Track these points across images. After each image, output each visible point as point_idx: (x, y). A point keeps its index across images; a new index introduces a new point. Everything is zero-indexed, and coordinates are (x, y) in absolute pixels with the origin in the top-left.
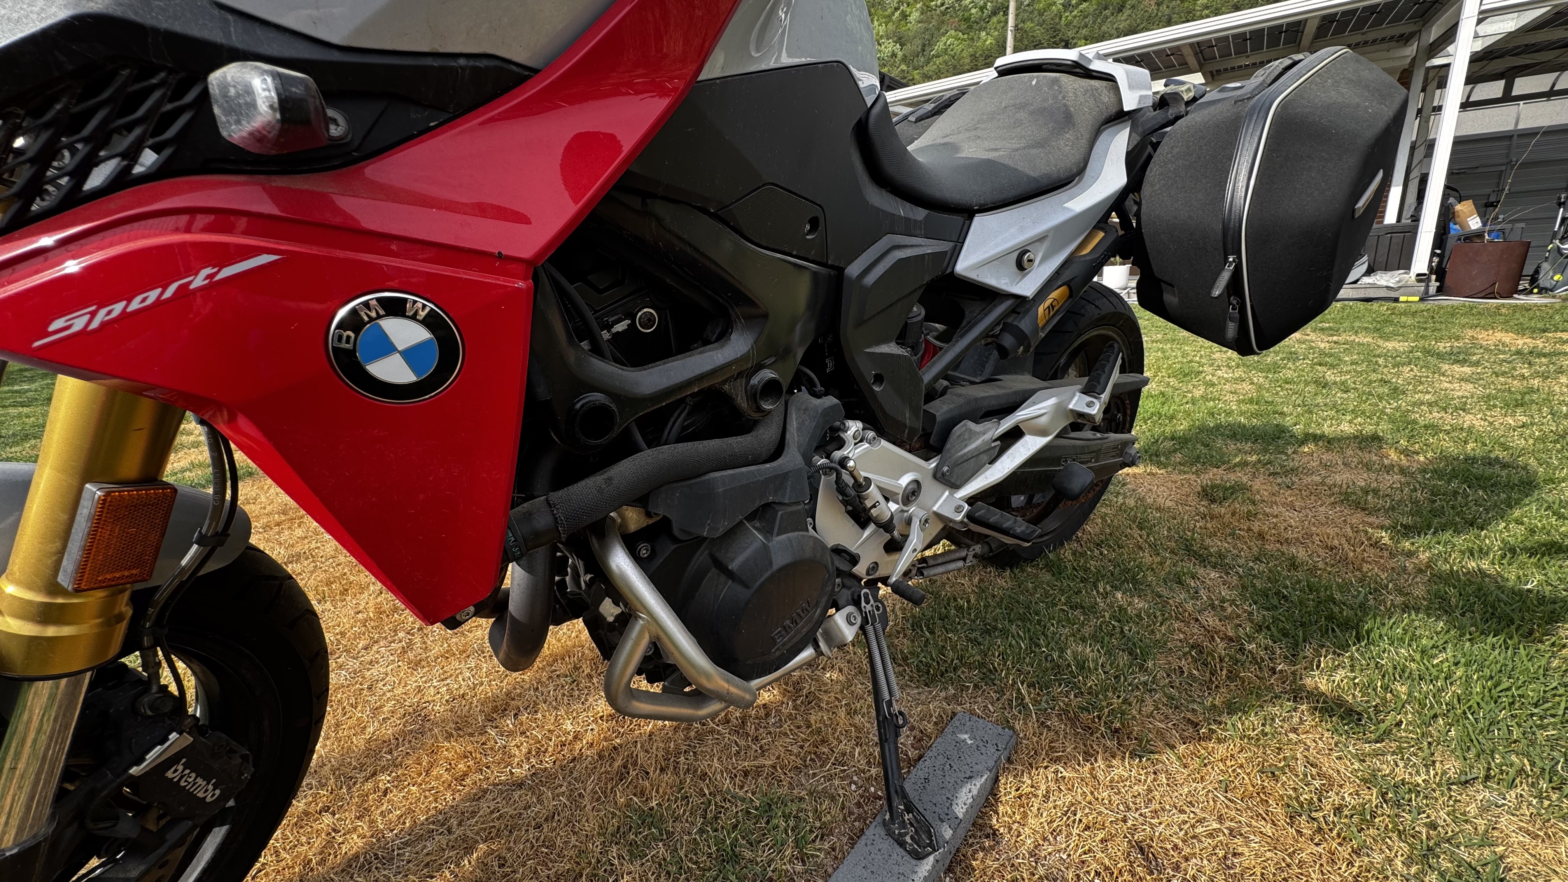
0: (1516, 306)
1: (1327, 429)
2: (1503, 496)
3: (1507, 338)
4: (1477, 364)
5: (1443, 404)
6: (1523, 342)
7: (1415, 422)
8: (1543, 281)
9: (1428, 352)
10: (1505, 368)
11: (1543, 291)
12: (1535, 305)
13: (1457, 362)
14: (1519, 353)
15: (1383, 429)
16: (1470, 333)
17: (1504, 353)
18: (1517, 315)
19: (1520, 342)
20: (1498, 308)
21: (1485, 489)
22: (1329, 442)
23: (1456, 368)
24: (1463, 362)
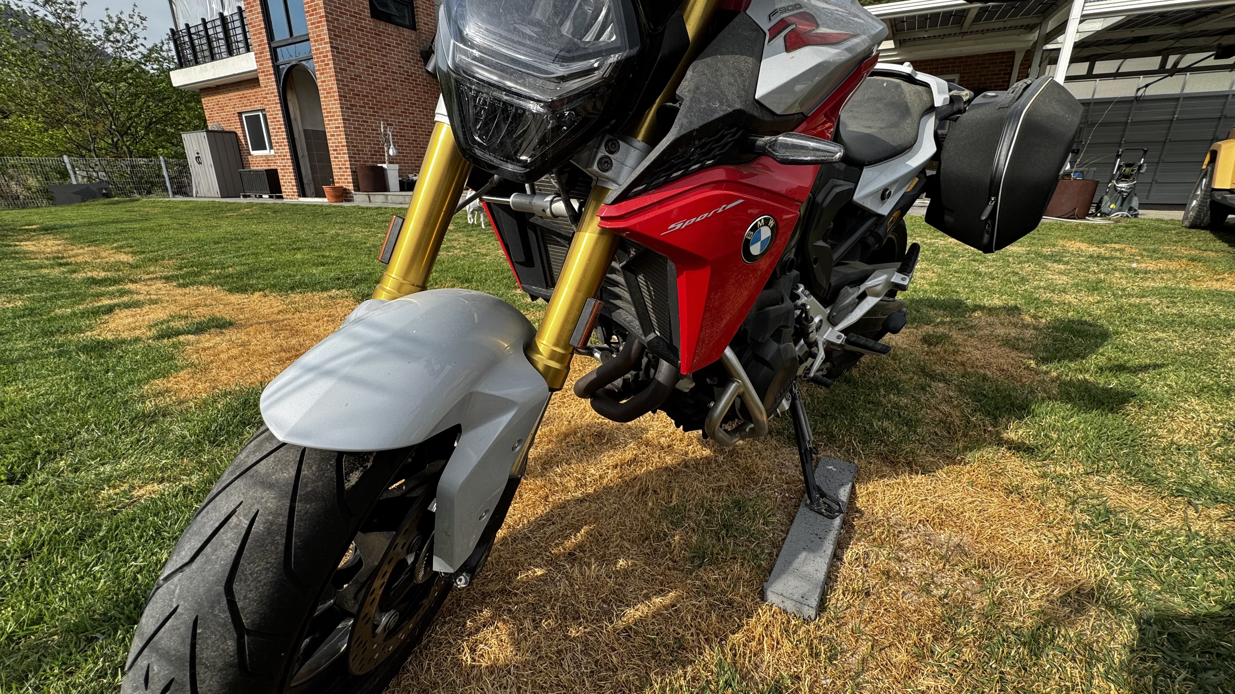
0: (1088, 225)
1: (987, 302)
2: (1093, 341)
3: (1084, 246)
4: (1067, 263)
5: (1051, 288)
6: (1092, 250)
7: (1037, 299)
8: (1104, 209)
9: (1038, 254)
10: (1083, 266)
11: (1104, 215)
12: (1099, 225)
13: (1056, 261)
14: (1091, 256)
15: (1020, 302)
16: (1061, 242)
17: (1082, 256)
18: (1089, 231)
19: (1091, 249)
20: (1077, 226)
21: (1082, 338)
22: (991, 311)
23: (1055, 265)
24: (1059, 261)
